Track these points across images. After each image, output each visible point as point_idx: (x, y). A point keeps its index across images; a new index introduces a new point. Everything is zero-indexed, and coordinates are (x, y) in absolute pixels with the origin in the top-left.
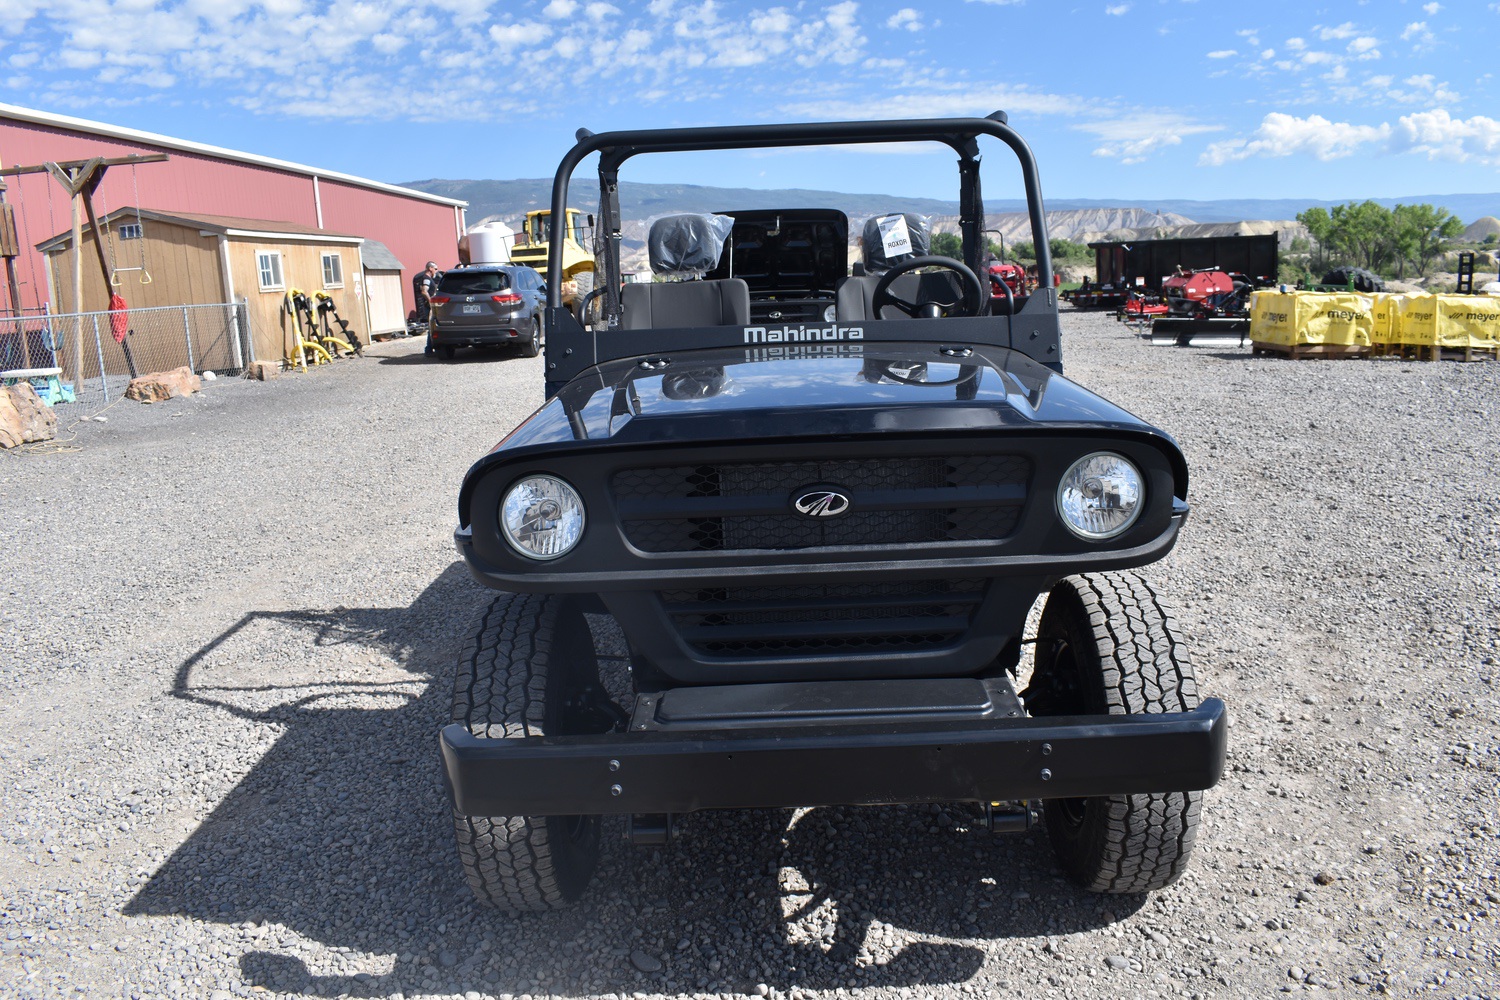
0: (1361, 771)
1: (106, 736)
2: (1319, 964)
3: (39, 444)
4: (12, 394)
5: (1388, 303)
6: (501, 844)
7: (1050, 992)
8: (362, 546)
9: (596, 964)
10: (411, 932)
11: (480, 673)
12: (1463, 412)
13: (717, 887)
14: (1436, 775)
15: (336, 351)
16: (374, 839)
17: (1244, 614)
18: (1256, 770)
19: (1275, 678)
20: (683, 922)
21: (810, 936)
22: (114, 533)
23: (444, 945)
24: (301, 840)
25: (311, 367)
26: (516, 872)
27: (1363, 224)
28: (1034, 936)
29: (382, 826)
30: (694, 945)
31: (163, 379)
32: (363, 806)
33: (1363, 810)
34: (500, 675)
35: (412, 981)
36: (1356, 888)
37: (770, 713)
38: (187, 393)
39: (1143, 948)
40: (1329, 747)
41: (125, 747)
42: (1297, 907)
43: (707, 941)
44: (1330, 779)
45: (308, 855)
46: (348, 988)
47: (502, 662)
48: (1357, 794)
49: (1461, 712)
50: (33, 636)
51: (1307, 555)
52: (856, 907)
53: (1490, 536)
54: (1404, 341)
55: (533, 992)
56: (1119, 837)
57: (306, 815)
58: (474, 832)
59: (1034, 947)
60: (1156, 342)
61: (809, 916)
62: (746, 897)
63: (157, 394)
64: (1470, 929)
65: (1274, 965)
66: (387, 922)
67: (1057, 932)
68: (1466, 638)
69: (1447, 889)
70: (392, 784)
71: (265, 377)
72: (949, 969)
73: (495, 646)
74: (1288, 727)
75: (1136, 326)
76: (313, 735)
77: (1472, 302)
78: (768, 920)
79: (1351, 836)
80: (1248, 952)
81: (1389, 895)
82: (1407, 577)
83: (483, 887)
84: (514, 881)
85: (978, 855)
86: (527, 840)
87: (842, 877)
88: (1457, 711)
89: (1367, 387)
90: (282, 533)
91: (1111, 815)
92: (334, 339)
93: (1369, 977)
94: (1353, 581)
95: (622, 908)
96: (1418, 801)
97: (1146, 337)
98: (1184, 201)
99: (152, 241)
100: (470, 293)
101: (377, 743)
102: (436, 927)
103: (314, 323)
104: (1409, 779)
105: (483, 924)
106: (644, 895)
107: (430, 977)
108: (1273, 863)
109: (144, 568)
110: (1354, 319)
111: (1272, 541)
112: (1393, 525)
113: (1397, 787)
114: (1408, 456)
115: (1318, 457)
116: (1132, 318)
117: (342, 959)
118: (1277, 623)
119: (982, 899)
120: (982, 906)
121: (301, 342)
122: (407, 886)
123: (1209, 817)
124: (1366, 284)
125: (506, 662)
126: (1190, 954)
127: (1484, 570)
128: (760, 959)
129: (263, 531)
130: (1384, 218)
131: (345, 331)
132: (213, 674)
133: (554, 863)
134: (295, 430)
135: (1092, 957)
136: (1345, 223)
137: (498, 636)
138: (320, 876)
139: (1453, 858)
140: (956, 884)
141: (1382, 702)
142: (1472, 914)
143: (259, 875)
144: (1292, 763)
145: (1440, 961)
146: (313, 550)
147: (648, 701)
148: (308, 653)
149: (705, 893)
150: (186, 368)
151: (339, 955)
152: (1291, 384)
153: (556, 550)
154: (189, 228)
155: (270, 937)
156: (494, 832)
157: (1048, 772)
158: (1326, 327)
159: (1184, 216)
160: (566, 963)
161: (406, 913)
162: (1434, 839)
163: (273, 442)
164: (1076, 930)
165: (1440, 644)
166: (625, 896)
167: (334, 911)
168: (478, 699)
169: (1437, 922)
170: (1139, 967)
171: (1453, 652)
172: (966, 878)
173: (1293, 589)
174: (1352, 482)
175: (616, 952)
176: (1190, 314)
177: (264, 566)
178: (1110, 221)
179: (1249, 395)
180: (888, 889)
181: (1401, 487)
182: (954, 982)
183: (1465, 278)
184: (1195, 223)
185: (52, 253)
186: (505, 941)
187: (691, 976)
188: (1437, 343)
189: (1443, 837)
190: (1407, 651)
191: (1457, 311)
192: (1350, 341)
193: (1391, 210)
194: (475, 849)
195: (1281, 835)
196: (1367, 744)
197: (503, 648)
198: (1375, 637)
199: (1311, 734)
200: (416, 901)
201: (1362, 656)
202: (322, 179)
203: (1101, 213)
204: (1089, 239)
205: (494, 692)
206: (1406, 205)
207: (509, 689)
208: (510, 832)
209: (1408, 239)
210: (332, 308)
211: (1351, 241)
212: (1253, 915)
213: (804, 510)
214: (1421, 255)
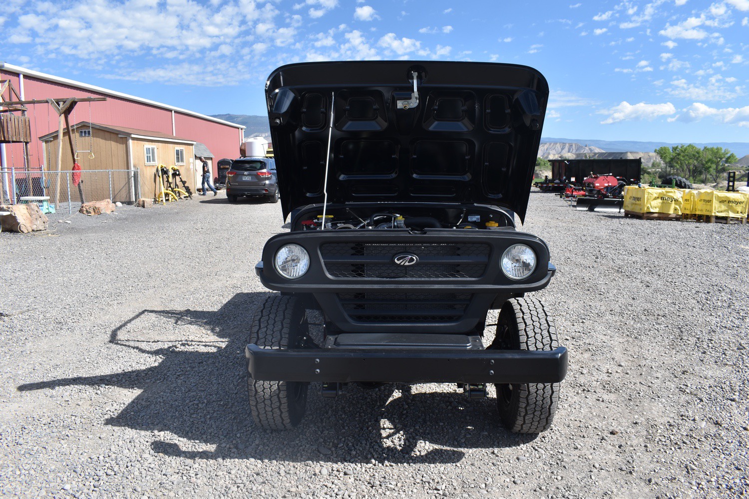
0: (639, 393)
1: (86, 357)
2: (606, 463)
3: (39, 232)
4: (28, 208)
5: (691, 194)
6: (267, 396)
7: (492, 468)
8: (196, 284)
9: (304, 451)
10: (225, 436)
11: (262, 326)
12: (719, 247)
13: (356, 425)
14: (671, 396)
15: (179, 195)
16: (208, 402)
17: (598, 329)
18: (592, 391)
19: (608, 356)
20: (340, 437)
21: (394, 444)
22: (79, 274)
23: (239, 442)
24: (176, 400)
25: (167, 203)
26: (273, 409)
27: (688, 155)
28: (488, 448)
29: (211, 397)
30: (345, 446)
31: (98, 204)
32: (202, 389)
33: (637, 408)
34: (271, 327)
35: (226, 454)
36: (627, 437)
37: (381, 344)
38: (109, 212)
39: (533, 454)
40: (626, 383)
41: (95, 362)
42: (601, 442)
43: (350, 444)
44: (624, 396)
45: (180, 406)
46: (199, 455)
47: (271, 322)
48: (635, 402)
49: (687, 372)
50: (48, 315)
51: (632, 306)
52: (414, 434)
53: (718, 301)
54: (697, 213)
55: (277, 459)
56: (524, 405)
57: (178, 391)
58: (256, 391)
59: (488, 452)
60: (578, 209)
61: (394, 437)
62: (368, 429)
63: (95, 211)
64: (673, 453)
65: (587, 463)
66: (215, 432)
67: (498, 447)
68: (696, 343)
69: (666, 438)
70: (215, 381)
71: (146, 206)
72: (451, 458)
73: (269, 315)
74: (610, 375)
75: (570, 201)
76: (179, 360)
77: (732, 195)
78: (377, 438)
79: (629, 417)
80: (577, 457)
81: (641, 440)
82: (675, 317)
83: (258, 416)
84: (271, 413)
85: (468, 418)
86: (278, 395)
87: (409, 424)
88: (685, 371)
89: (675, 233)
90: (159, 277)
91: (521, 396)
92: (179, 190)
93: (627, 468)
94: (651, 317)
95: (315, 431)
96: (661, 405)
97: (574, 206)
98: (599, 140)
99: (95, 138)
100: (246, 170)
101: (208, 365)
102: (236, 435)
103: (170, 181)
104: (659, 397)
105: (255, 435)
106: (324, 427)
107: (234, 453)
108: (594, 426)
109: (96, 289)
110: (673, 201)
111: (616, 300)
112: (674, 295)
113: (654, 400)
114: (688, 266)
115: (646, 264)
116: (567, 197)
117: (196, 445)
118: (613, 333)
119: (468, 434)
120: (467, 436)
121: (163, 190)
122: (223, 420)
123: (569, 408)
124: (683, 185)
125: (273, 322)
126: (553, 457)
127: (711, 315)
128: (372, 451)
129: (150, 276)
130: (698, 153)
131: (184, 186)
132: (132, 334)
133: (288, 406)
134: (161, 232)
135: (511, 456)
136: (679, 154)
137: (270, 311)
138: (185, 414)
139: (671, 427)
140: (457, 428)
141: (653, 367)
142: (675, 448)
143: (159, 413)
144: (609, 389)
145: (658, 464)
146: (174, 285)
147: (331, 338)
148: (174, 328)
149: (350, 427)
150: (109, 200)
151: (195, 444)
152: (640, 231)
153: (297, 275)
154: (113, 133)
155: (165, 436)
156: (264, 391)
157: (492, 372)
158: (660, 205)
159: (599, 148)
160: (291, 449)
161: (223, 429)
162: (665, 420)
163: (151, 236)
164: (506, 446)
165: (684, 345)
166: (316, 427)
167: (192, 427)
168: (261, 336)
169: (660, 450)
170: (531, 461)
171: (689, 348)
172: (462, 426)
173: (623, 320)
174: (659, 275)
175: (312, 447)
176: (596, 196)
177: (151, 291)
178: (562, 149)
179: (618, 235)
180: (428, 429)
181: (682, 278)
182: (453, 463)
183: (731, 184)
184: (604, 152)
185: (47, 142)
186: (265, 441)
187: (344, 456)
188: (713, 214)
189: (669, 419)
190: (669, 347)
191: (723, 199)
192: (671, 212)
193: (702, 149)
194: (256, 399)
195: (599, 416)
196: (643, 383)
197: (272, 316)
198: (656, 341)
199: (619, 378)
200: (227, 426)
201: (648, 348)
202: (176, 112)
203: (558, 145)
204: (551, 157)
205: (268, 333)
206: (709, 147)
207: (274, 332)
208: (271, 391)
209: (709, 164)
210: (179, 175)
211: (681, 163)
212: (582, 444)
213: (398, 262)
214: (716, 172)
